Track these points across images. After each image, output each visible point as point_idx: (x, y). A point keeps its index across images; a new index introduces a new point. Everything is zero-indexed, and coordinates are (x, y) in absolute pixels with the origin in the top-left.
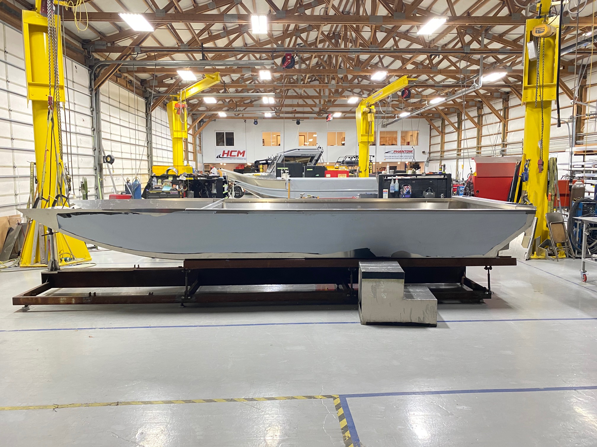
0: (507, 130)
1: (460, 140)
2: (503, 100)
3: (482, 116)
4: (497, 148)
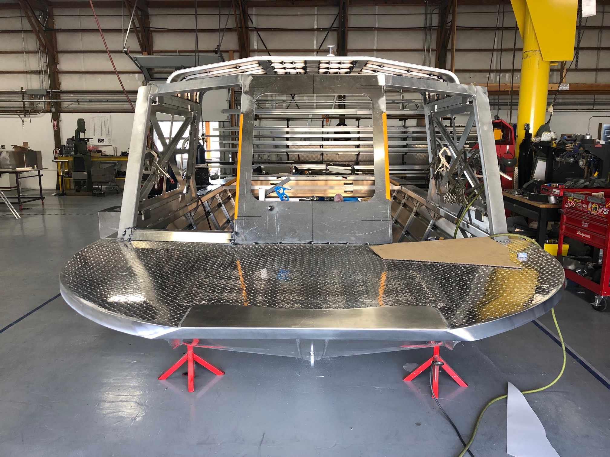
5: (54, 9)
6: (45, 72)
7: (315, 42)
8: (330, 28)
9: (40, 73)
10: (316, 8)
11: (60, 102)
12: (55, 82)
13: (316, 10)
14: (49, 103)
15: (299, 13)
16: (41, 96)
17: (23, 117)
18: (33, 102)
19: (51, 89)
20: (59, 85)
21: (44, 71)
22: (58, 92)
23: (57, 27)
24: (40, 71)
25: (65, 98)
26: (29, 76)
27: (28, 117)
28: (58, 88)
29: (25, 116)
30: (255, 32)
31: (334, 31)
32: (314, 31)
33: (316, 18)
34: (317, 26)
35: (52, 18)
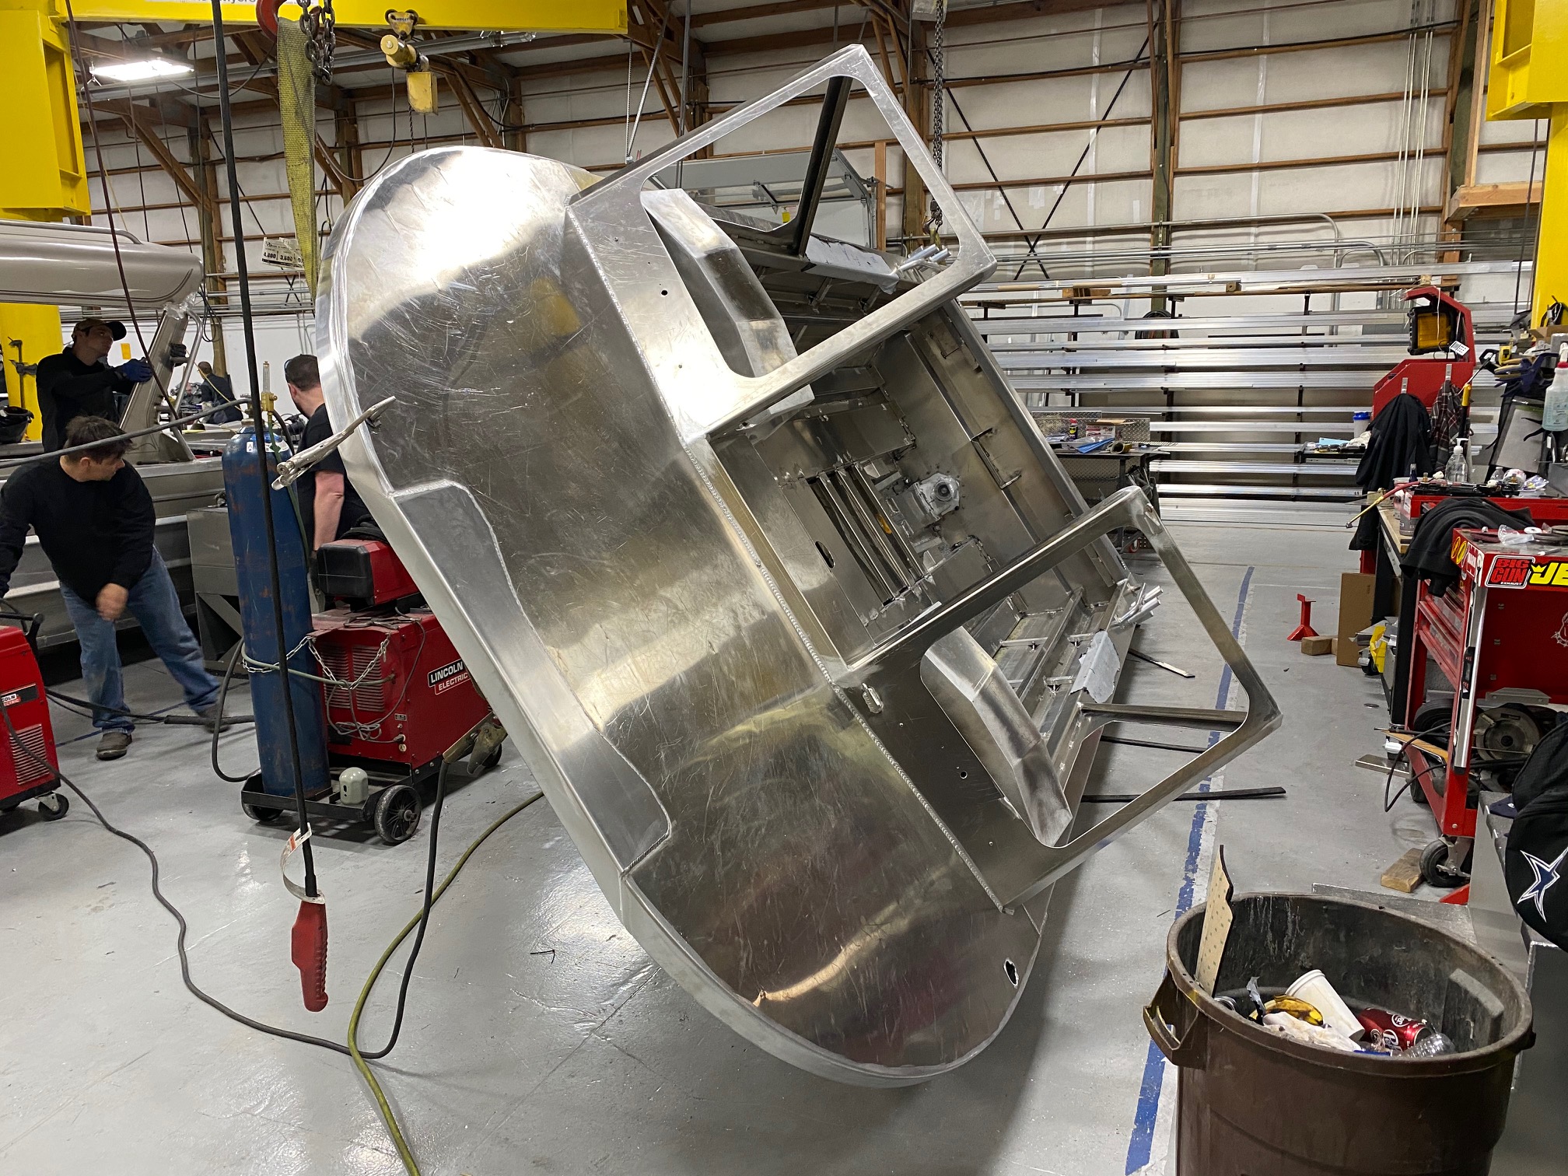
2: (337, 115)
5: (522, 83)
7: (1094, 101)
8: (1135, 61)
10: (1099, 11)
13: (1097, 18)
15: (1053, 31)
23: (526, 123)
30: (944, 91)
31: (1147, 65)
32: (1092, 73)
33: (1096, 38)
34: (1100, 59)
35: (518, 102)
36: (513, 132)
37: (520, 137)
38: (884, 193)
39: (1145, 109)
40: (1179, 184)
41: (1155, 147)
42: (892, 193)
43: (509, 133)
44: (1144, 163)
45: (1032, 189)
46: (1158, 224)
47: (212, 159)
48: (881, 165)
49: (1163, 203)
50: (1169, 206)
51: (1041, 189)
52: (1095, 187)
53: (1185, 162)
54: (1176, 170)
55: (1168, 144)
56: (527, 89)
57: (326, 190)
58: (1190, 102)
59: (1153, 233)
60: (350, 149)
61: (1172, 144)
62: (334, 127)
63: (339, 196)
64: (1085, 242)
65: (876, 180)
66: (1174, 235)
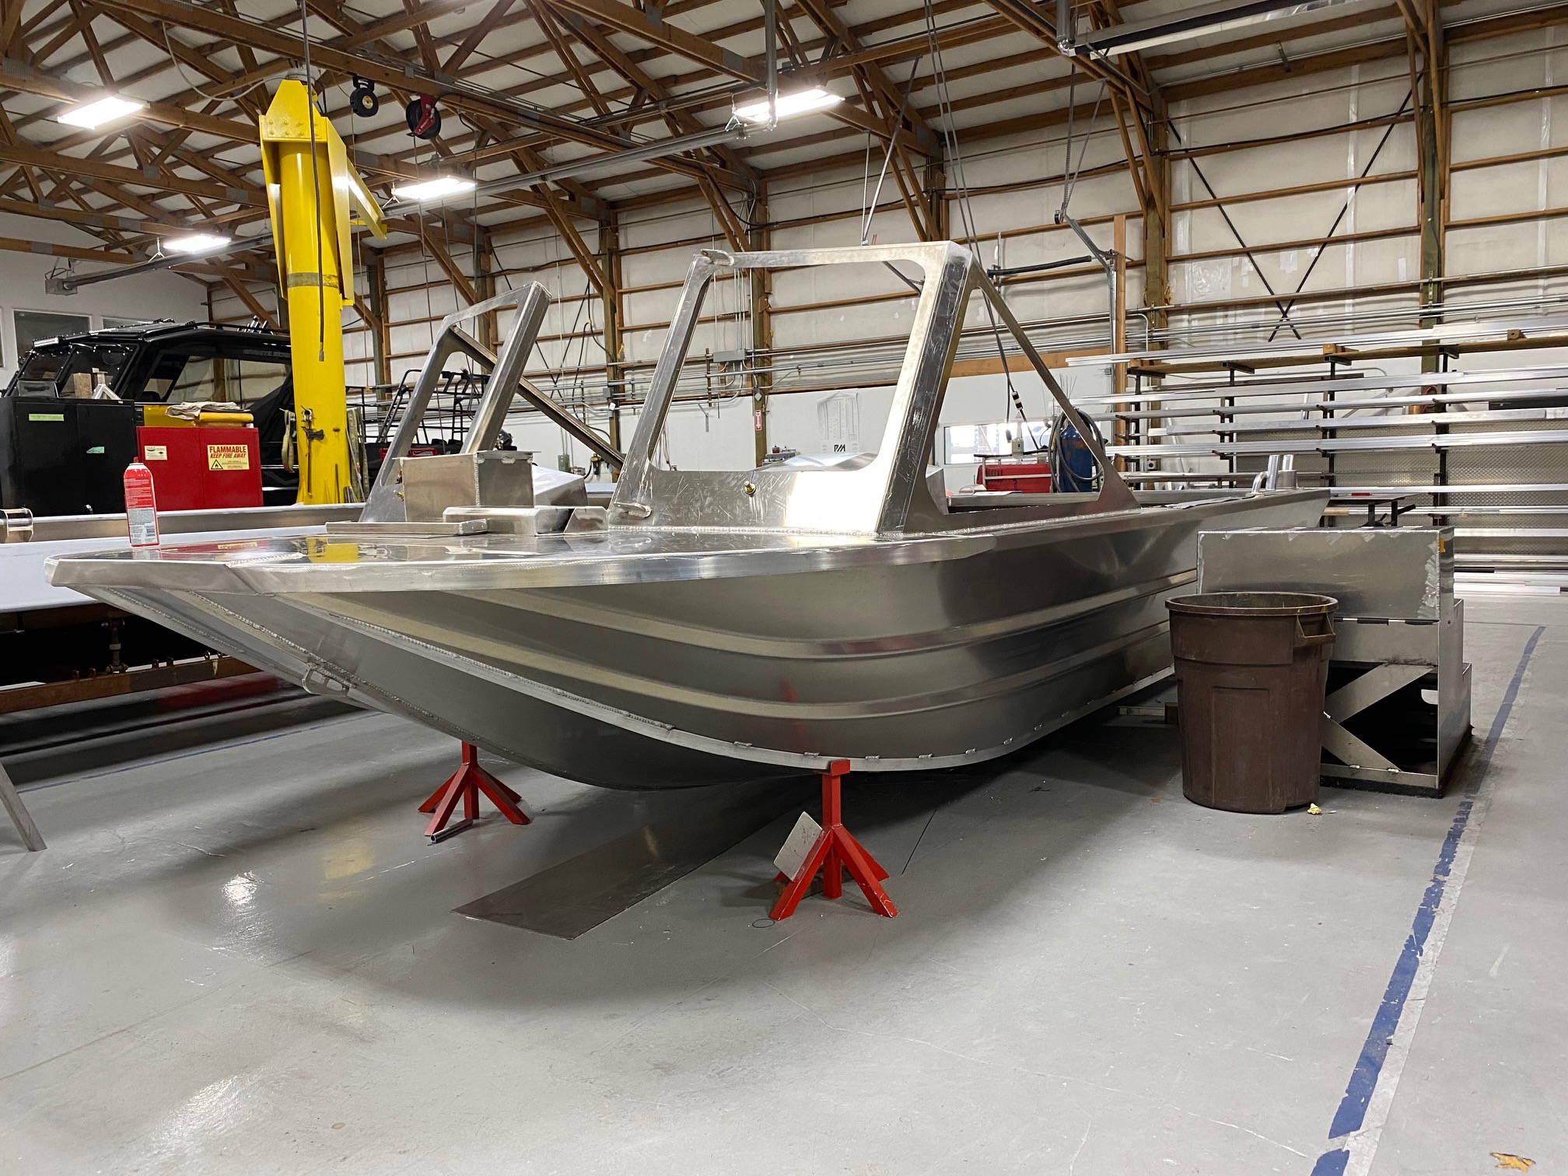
0: (622, 323)
1: (385, 356)
2: (601, 226)
3: (493, 276)
4: (589, 380)
5: (769, 184)
6: (748, 316)
7: (1351, 160)
8: (1398, 114)
9: (738, 317)
10: (1356, 68)
11: (771, 372)
12: (762, 334)
13: (1354, 74)
14: (750, 377)
15: (1304, 92)
16: (738, 363)
17: (707, 409)
18: (725, 376)
19: (755, 348)
20: (771, 338)
21: (745, 312)
22: (767, 352)
23: (771, 221)
24: (738, 313)
25: (780, 363)
26: (722, 324)
27: (714, 408)
28: (767, 345)
29: (710, 405)
30: (1186, 161)
31: (1410, 118)
32: (1349, 130)
33: (1353, 95)
34: (1357, 115)
35: (764, 203)
36: (758, 231)
37: (765, 234)
38: (1123, 266)
39: (1411, 163)
40: (1453, 240)
41: (1423, 201)
42: (1132, 265)
43: (753, 232)
44: (1411, 219)
45: (1283, 254)
46: (1427, 281)
47: (493, 271)
48: (1120, 238)
49: (1433, 258)
50: (1440, 261)
51: (1293, 254)
52: (1355, 249)
53: (1457, 214)
54: (1446, 224)
55: (1437, 197)
56: (772, 189)
57: (589, 294)
58: (1461, 152)
59: (1421, 292)
60: (611, 255)
61: (1442, 197)
62: (597, 236)
63: (601, 299)
64: (1343, 305)
65: (1114, 252)
66: (1447, 292)
